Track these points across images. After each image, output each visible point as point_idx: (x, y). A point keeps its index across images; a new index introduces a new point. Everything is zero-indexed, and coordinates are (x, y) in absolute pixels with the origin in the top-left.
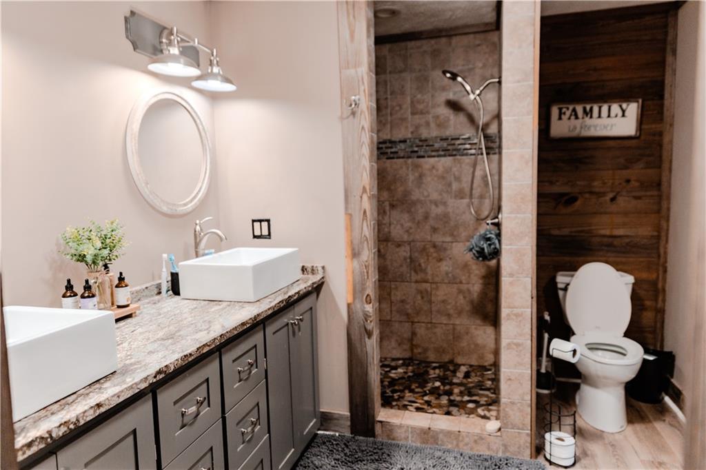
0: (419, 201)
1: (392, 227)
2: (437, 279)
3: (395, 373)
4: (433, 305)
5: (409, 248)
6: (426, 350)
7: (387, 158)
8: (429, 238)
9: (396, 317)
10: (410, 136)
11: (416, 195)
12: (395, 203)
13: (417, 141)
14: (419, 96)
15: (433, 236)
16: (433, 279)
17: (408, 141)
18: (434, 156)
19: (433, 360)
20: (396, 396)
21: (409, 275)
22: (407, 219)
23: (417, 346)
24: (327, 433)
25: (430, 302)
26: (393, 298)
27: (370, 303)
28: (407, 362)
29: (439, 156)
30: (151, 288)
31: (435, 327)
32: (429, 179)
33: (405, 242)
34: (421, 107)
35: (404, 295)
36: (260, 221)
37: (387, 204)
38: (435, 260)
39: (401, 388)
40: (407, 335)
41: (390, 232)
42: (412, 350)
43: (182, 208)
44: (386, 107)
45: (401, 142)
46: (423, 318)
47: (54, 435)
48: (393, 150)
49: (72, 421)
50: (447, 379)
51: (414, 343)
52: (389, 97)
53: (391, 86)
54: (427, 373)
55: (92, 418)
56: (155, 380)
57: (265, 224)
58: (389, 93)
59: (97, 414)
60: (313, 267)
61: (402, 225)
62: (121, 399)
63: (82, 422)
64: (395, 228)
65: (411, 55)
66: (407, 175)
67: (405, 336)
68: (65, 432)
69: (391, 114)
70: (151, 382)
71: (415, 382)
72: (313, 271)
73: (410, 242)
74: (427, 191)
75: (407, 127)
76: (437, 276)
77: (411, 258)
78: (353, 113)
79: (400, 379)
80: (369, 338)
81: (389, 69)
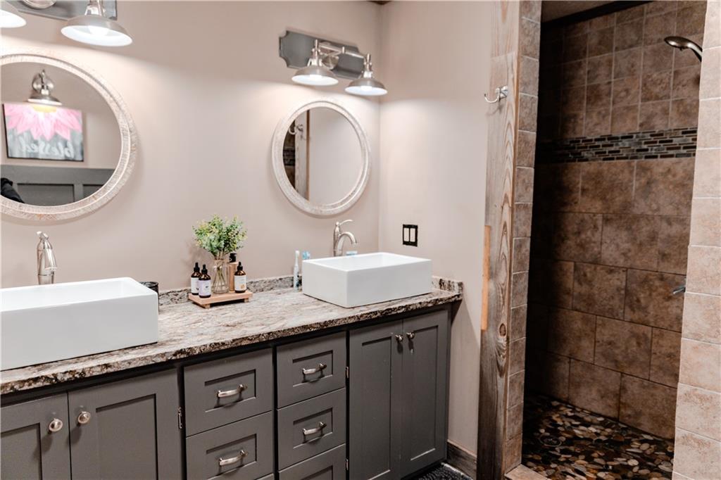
0: (643, 216)
1: (604, 247)
2: (661, 324)
3: (582, 431)
4: (653, 356)
5: (624, 276)
6: (638, 414)
7: (604, 159)
8: (655, 266)
9: (600, 361)
10: (638, 129)
11: (640, 207)
12: (609, 216)
13: (648, 136)
14: (655, 76)
15: (661, 263)
16: (655, 322)
17: (635, 136)
18: (671, 156)
19: (647, 430)
20: (563, 457)
21: (622, 311)
22: (625, 239)
23: (626, 405)
24: (454, 470)
25: (649, 352)
26: (598, 337)
27: (504, 335)
28: (610, 421)
29: (677, 156)
30: (286, 280)
31: (655, 388)
32: (661, 186)
33: (620, 268)
34: (657, 90)
35: (613, 335)
36: (409, 227)
37: (599, 217)
38: (660, 298)
39: (578, 450)
40: (614, 387)
41: (600, 253)
42: (619, 409)
43: (329, 210)
44: (609, 94)
45: (624, 138)
46: (637, 371)
47: (59, 378)
48: (613, 149)
49: (77, 371)
50: (653, 461)
51: (623, 400)
52: (613, 80)
53: (616, 67)
54: (628, 444)
55: (98, 374)
56: (174, 358)
57: (413, 230)
58: (613, 76)
59: (104, 372)
60: (449, 282)
61: (618, 246)
62: (132, 366)
63: (88, 375)
64: (607, 248)
65: (647, 20)
66: (630, 181)
67: (611, 388)
68: (71, 378)
69: (614, 103)
70: (169, 358)
71: (602, 450)
72: (450, 287)
73: (627, 269)
74: (657, 203)
75: (634, 118)
76: (662, 319)
77: (626, 289)
78: (500, 108)
79: (585, 439)
80: (501, 375)
81: (615, 45)
